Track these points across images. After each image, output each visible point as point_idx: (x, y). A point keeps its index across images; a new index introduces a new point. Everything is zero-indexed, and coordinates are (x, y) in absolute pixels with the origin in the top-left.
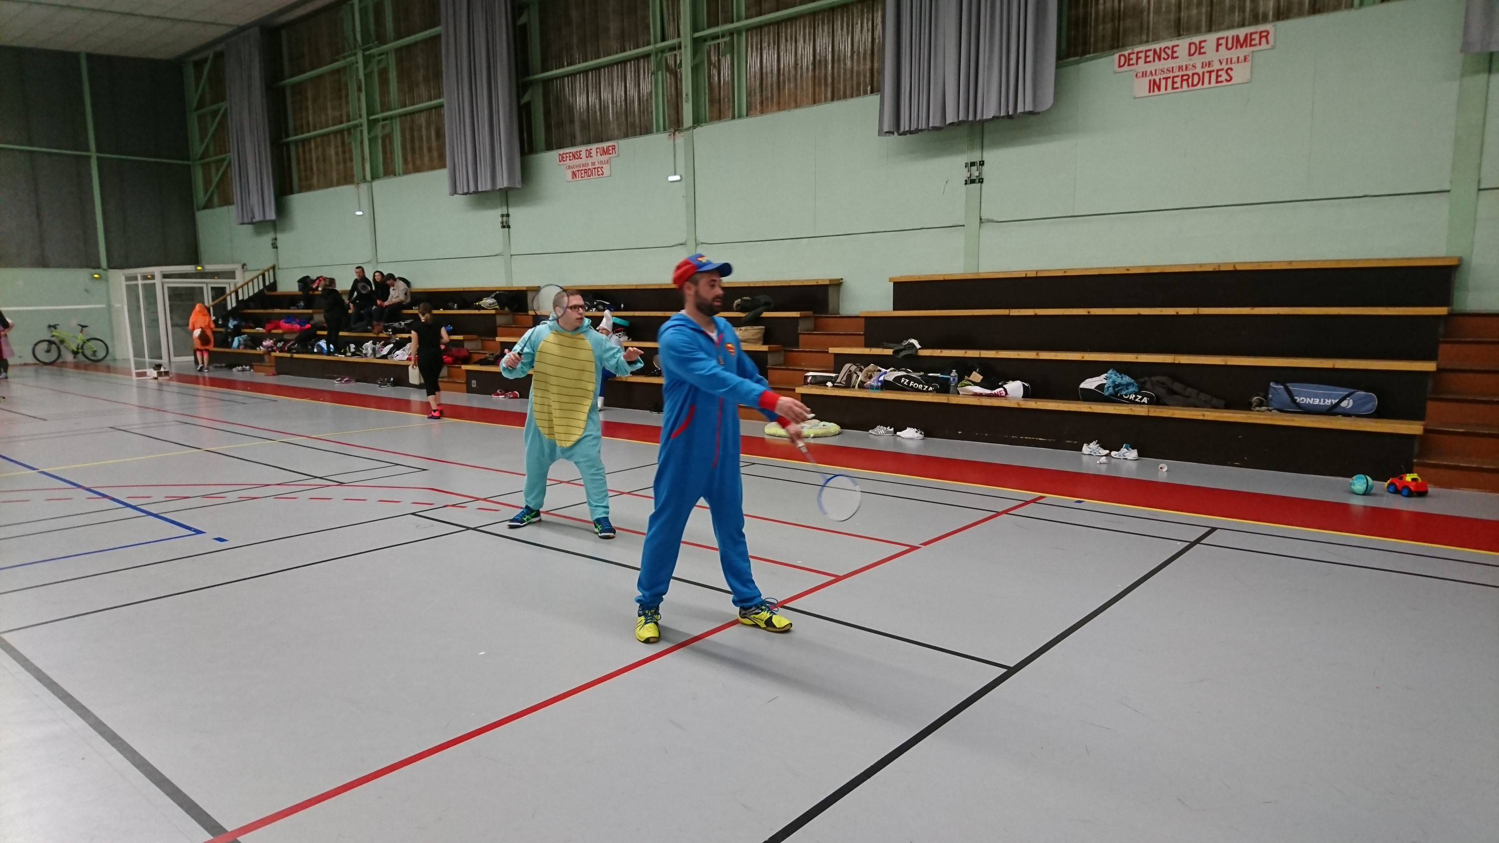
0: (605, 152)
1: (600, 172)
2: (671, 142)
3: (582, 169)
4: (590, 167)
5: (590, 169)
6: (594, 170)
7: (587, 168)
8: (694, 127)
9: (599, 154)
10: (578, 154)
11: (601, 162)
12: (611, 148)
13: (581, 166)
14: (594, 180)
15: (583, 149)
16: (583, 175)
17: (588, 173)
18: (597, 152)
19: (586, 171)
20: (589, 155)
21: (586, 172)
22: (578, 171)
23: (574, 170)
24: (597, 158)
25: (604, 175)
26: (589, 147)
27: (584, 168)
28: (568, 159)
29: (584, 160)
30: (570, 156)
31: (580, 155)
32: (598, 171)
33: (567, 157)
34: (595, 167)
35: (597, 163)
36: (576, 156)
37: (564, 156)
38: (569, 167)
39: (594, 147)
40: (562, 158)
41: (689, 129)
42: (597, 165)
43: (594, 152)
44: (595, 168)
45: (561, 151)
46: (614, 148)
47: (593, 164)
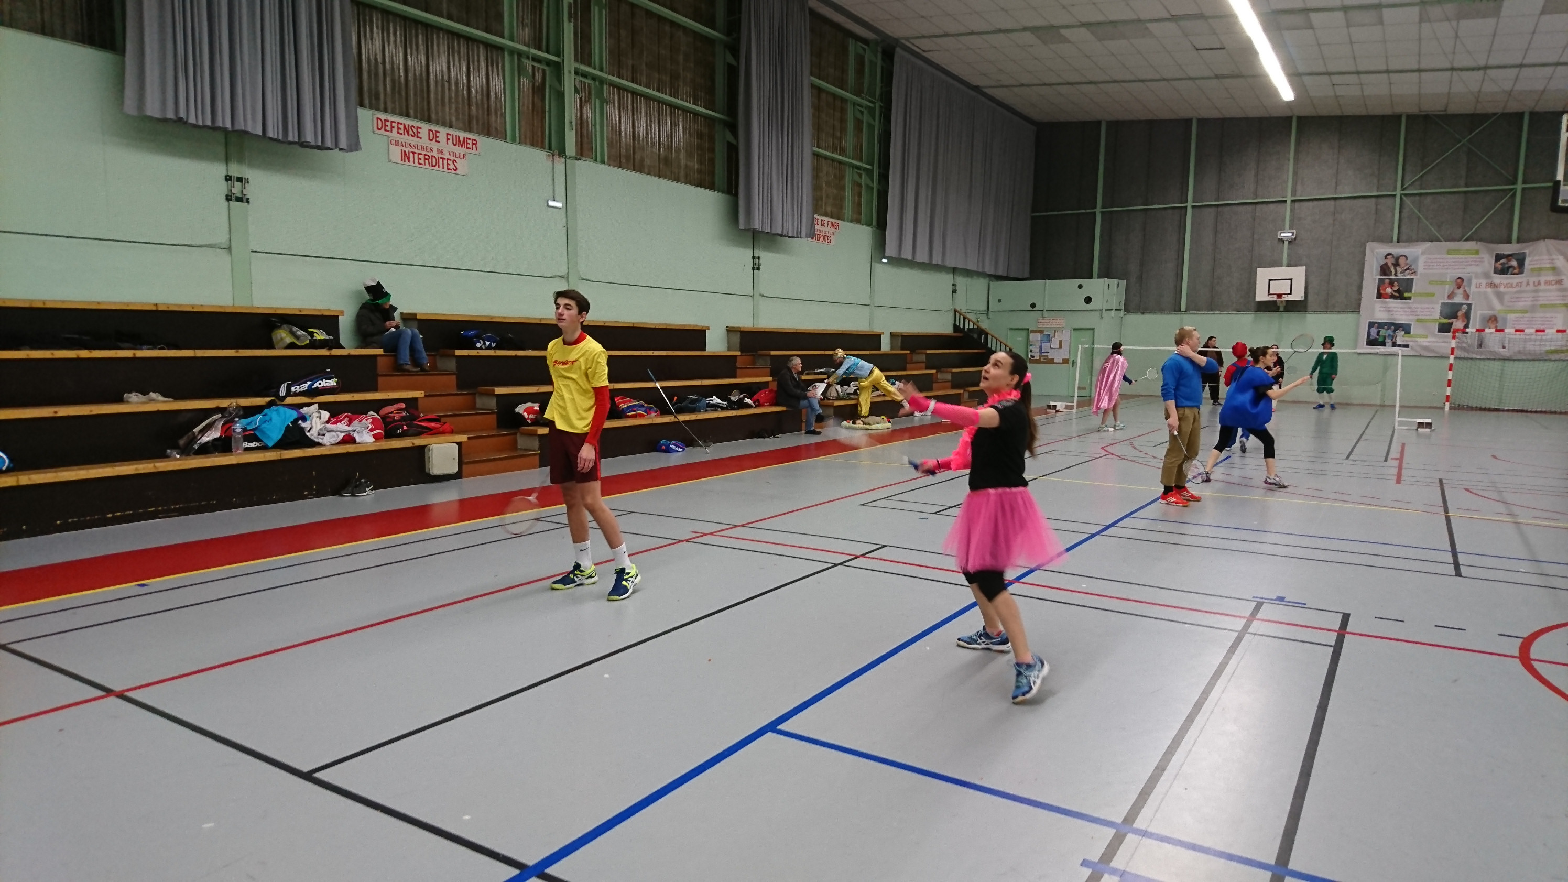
0: (463, 143)
1: (451, 166)
2: (550, 163)
3: (421, 152)
4: (435, 154)
5: (433, 156)
6: (441, 160)
7: (430, 154)
8: (578, 159)
9: (450, 142)
10: (415, 131)
11: (454, 154)
12: (470, 141)
13: (420, 148)
14: (438, 174)
15: (425, 127)
16: (422, 161)
17: (429, 160)
18: (448, 139)
19: (427, 157)
20: (434, 137)
21: (428, 160)
22: (414, 153)
23: (407, 150)
24: (449, 148)
25: (458, 172)
26: (434, 128)
27: (424, 153)
28: (395, 130)
29: (424, 141)
30: (399, 129)
31: (418, 132)
32: (448, 164)
33: (392, 127)
34: (443, 156)
35: (446, 152)
36: (411, 132)
37: (388, 123)
38: (397, 143)
39: (443, 131)
40: (383, 126)
41: (570, 158)
42: (447, 156)
43: (442, 137)
44: (443, 159)
45: (383, 116)
46: (475, 143)
47: (440, 152)
